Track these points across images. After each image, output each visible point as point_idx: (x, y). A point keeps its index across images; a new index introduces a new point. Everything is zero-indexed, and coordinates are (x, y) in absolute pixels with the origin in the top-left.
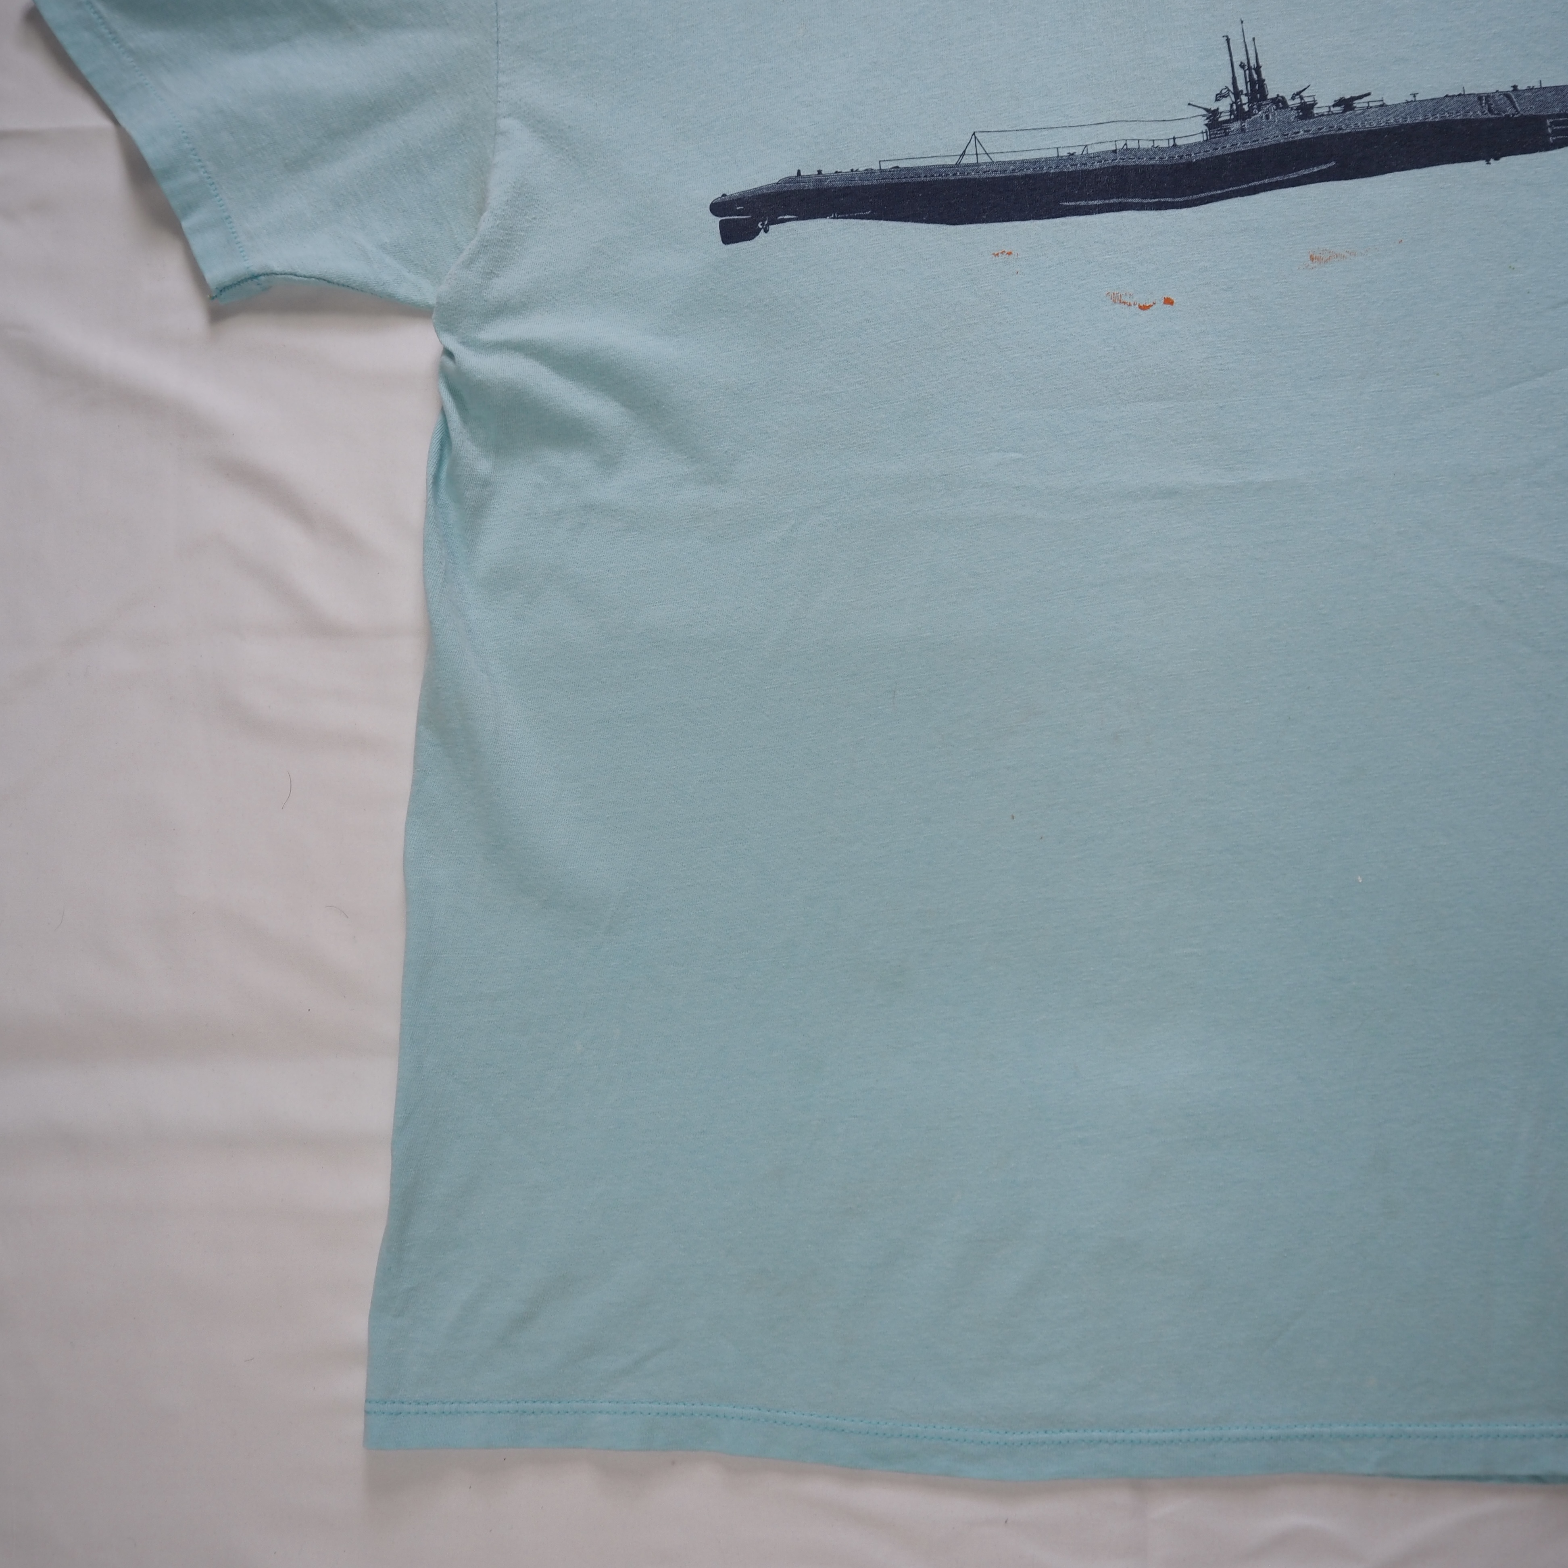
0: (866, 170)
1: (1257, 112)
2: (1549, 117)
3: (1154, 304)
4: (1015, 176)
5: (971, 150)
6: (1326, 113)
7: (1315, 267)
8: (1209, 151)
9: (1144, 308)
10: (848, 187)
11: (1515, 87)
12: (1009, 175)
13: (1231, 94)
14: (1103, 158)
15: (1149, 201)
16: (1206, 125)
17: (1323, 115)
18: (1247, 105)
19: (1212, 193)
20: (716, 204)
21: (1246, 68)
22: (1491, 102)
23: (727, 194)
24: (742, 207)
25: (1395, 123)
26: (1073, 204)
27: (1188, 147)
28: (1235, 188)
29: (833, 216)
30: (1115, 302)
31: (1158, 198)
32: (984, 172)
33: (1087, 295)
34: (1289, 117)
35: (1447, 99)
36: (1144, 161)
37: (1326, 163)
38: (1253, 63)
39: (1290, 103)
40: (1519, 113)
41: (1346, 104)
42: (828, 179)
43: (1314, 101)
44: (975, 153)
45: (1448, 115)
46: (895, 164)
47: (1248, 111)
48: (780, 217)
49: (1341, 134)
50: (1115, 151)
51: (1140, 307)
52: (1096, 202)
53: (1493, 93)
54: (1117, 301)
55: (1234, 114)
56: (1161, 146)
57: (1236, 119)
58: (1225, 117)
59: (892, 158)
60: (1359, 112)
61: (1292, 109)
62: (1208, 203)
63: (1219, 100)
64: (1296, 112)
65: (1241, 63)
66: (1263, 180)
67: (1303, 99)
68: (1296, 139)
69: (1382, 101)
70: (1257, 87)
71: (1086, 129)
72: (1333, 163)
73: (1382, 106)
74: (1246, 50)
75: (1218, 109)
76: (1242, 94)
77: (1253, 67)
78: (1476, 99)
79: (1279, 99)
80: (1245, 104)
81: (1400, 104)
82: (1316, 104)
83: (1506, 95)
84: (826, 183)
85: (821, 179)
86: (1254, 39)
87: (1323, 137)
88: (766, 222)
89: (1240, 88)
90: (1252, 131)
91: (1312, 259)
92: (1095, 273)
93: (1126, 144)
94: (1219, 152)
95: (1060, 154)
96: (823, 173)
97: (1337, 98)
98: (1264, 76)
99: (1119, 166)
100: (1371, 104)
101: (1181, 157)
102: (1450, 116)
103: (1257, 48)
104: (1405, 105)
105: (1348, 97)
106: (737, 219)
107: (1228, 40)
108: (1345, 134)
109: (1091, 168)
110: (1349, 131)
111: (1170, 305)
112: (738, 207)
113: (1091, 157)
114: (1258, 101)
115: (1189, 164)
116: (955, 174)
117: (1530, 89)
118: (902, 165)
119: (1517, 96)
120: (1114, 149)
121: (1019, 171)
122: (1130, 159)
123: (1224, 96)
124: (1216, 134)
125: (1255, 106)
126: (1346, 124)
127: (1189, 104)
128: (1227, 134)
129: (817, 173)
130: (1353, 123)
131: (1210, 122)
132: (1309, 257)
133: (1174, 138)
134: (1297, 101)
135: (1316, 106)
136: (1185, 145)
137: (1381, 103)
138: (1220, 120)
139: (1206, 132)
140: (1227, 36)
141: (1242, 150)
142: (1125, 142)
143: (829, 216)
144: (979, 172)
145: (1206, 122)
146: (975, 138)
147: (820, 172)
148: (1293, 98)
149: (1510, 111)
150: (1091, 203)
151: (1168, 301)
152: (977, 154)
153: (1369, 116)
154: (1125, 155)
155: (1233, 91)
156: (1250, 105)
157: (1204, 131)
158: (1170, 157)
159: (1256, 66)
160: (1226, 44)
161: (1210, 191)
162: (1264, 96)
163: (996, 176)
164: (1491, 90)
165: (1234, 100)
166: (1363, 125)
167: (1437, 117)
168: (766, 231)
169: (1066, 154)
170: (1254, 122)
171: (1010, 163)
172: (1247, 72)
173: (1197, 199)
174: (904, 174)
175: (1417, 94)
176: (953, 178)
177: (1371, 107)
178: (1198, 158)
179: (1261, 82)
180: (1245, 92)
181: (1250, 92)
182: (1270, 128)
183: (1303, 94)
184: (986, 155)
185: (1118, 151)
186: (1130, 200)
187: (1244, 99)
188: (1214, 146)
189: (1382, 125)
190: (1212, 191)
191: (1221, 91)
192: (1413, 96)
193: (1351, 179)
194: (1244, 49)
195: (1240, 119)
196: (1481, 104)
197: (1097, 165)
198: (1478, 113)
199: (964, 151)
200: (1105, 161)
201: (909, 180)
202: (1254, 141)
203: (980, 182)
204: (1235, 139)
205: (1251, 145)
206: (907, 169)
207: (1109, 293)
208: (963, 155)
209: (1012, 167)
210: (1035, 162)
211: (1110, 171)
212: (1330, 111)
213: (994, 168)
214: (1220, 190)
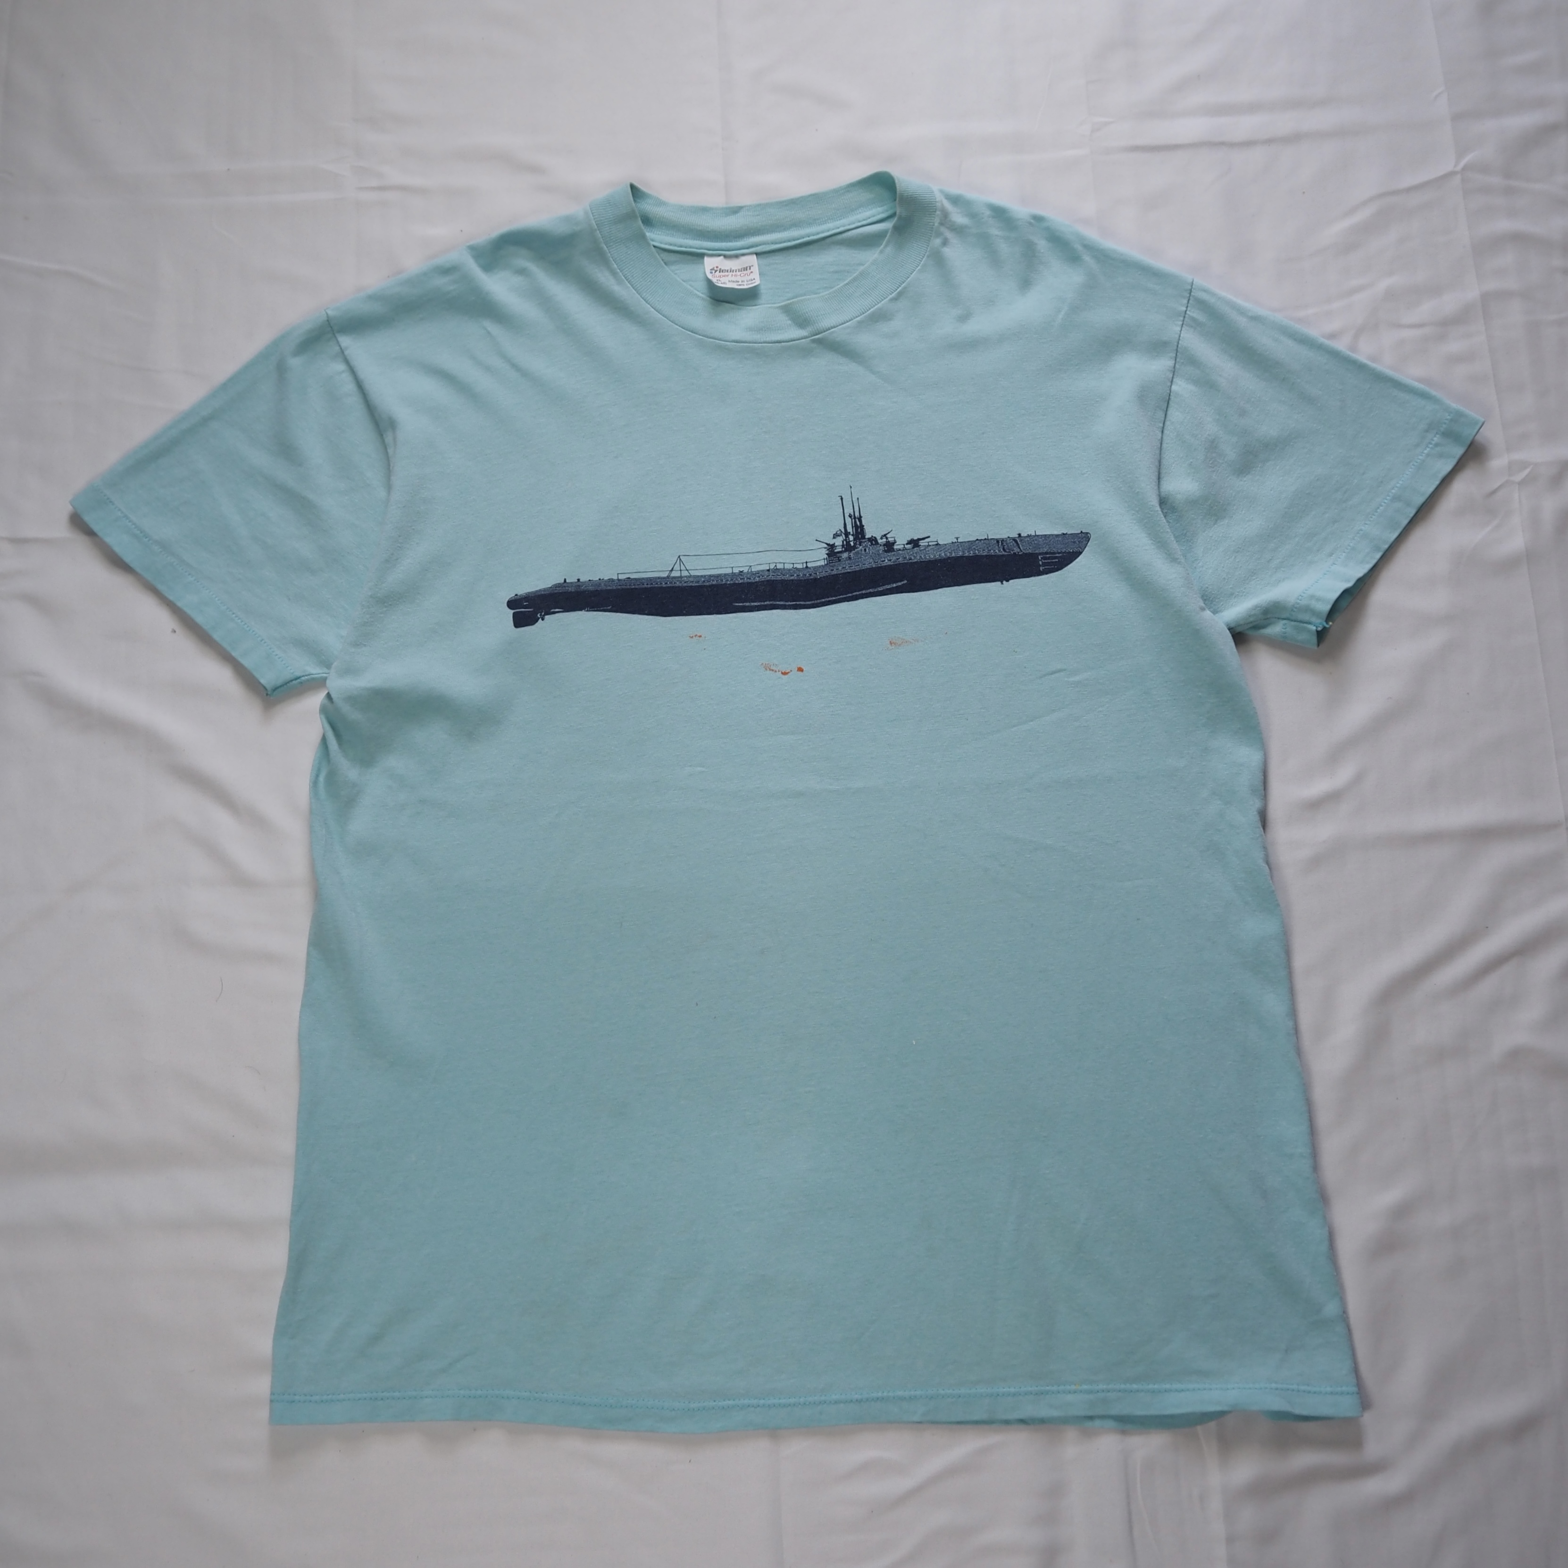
0: (609, 579)
1: (859, 547)
2: (1040, 554)
3: (791, 671)
4: (705, 585)
5: (677, 567)
6: (902, 549)
7: (893, 649)
8: (828, 571)
9: (785, 674)
10: (597, 590)
11: (1019, 535)
12: (701, 584)
13: (842, 534)
15: (789, 603)
17: (900, 550)
18: (853, 542)
19: (829, 599)
20: (511, 601)
21: (853, 517)
22: (1005, 544)
23: (518, 595)
24: (528, 603)
25: (944, 556)
26: (742, 604)
27: (815, 568)
28: (843, 596)
29: (586, 610)
30: (766, 670)
31: (794, 602)
32: (685, 582)
33: (749, 664)
34: (878, 551)
35: (977, 542)
36: (787, 577)
37: (901, 581)
38: (857, 514)
39: (880, 541)
40: (1022, 551)
41: (914, 543)
42: (583, 585)
43: (895, 540)
44: (679, 569)
45: (977, 552)
46: (627, 576)
47: (853, 546)
48: (553, 610)
49: (911, 563)
50: (768, 570)
51: (782, 673)
52: (756, 604)
53: (1006, 538)
54: (767, 668)
55: (844, 548)
56: (798, 567)
57: (846, 551)
58: (839, 549)
59: (624, 572)
60: (923, 548)
61: (881, 545)
62: (825, 606)
63: (835, 538)
64: (883, 547)
65: (850, 514)
66: (861, 591)
67: (888, 539)
68: (883, 565)
69: (937, 541)
70: (859, 530)
71: (751, 555)
72: (905, 582)
73: (937, 545)
75: (834, 544)
76: (850, 534)
77: (857, 517)
78: (995, 542)
79: (873, 539)
80: (851, 541)
81: (948, 544)
82: (896, 542)
83: (1014, 540)
84: (582, 588)
85: (579, 585)
86: (858, 499)
87: (899, 564)
88: (543, 614)
89: (849, 531)
90: (855, 559)
91: (891, 643)
92: (754, 650)
93: (776, 566)
94: (835, 572)
95: (734, 572)
96: (580, 581)
97: (909, 539)
98: (863, 523)
99: (771, 580)
100: (930, 544)
101: (810, 575)
102: (979, 553)
103: (860, 505)
104: (951, 544)
105: (915, 538)
106: (524, 611)
107: (842, 499)
108: (914, 562)
109: (754, 581)
110: (916, 561)
111: (800, 672)
112: (525, 603)
113: (754, 574)
114: (860, 539)
115: (815, 579)
116: (666, 583)
117: (1029, 536)
118: (633, 576)
119: (1021, 541)
120: (768, 568)
121: (708, 582)
122: (778, 575)
123: (839, 536)
124: (833, 560)
125: (858, 543)
126: (914, 556)
127: (816, 540)
129: (576, 581)
130: (917, 556)
131: (829, 553)
132: (889, 642)
133: (806, 562)
134: (884, 540)
135: (896, 544)
136: (812, 567)
137: (936, 543)
138: (836, 551)
139: (827, 559)
140: (841, 497)
141: (849, 571)
142: (775, 564)
143: (584, 610)
144: (682, 582)
145: (827, 552)
146: (680, 559)
147: (578, 580)
148: (881, 538)
149: (1016, 550)
150: (752, 604)
151: (800, 670)
153: (928, 551)
154: (775, 573)
155: (844, 532)
156: (855, 542)
157: (825, 558)
158: (804, 575)
159: (859, 517)
160: (840, 502)
161: (828, 597)
162: (863, 537)
163: (693, 585)
164: (1004, 536)
165: (844, 538)
166: (925, 557)
167: (971, 553)
168: (544, 619)
169: (737, 572)
170: (857, 553)
171: (702, 576)
172: (853, 520)
173: (820, 603)
174: (634, 583)
175: (959, 537)
176: (664, 586)
177: (930, 546)
178: (820, 576)
179: (862, 526)
180: (852, 533)
181: (854, 533)
182: (867, 557)
183: (888, 536)
184: (686, 571)
185: (770, 570)
186: (778, 603)
187: (851, 538)
188: (832, 568)
189: (937, 557)
191: (837, 532)
192: (956, 539)
193: (915, 592)
194: (852, 505)
195: (848, 551)
196: (999, 545)
197: (757, 579)
198: (997, 551)
199: (673, 568)
200: (762, 576)
201: (637, 587)
202: (857, 566)
203: (682, 589)
204: (845, 564)
205: (855, 568)
206: (635, 579)
207: (762, 664)
208: (672, 570)
209: (703, 579)
210: (718, 576)
211: (765, 583)
212: (904, 547)
213: (691, 579)
214: (834, 597)
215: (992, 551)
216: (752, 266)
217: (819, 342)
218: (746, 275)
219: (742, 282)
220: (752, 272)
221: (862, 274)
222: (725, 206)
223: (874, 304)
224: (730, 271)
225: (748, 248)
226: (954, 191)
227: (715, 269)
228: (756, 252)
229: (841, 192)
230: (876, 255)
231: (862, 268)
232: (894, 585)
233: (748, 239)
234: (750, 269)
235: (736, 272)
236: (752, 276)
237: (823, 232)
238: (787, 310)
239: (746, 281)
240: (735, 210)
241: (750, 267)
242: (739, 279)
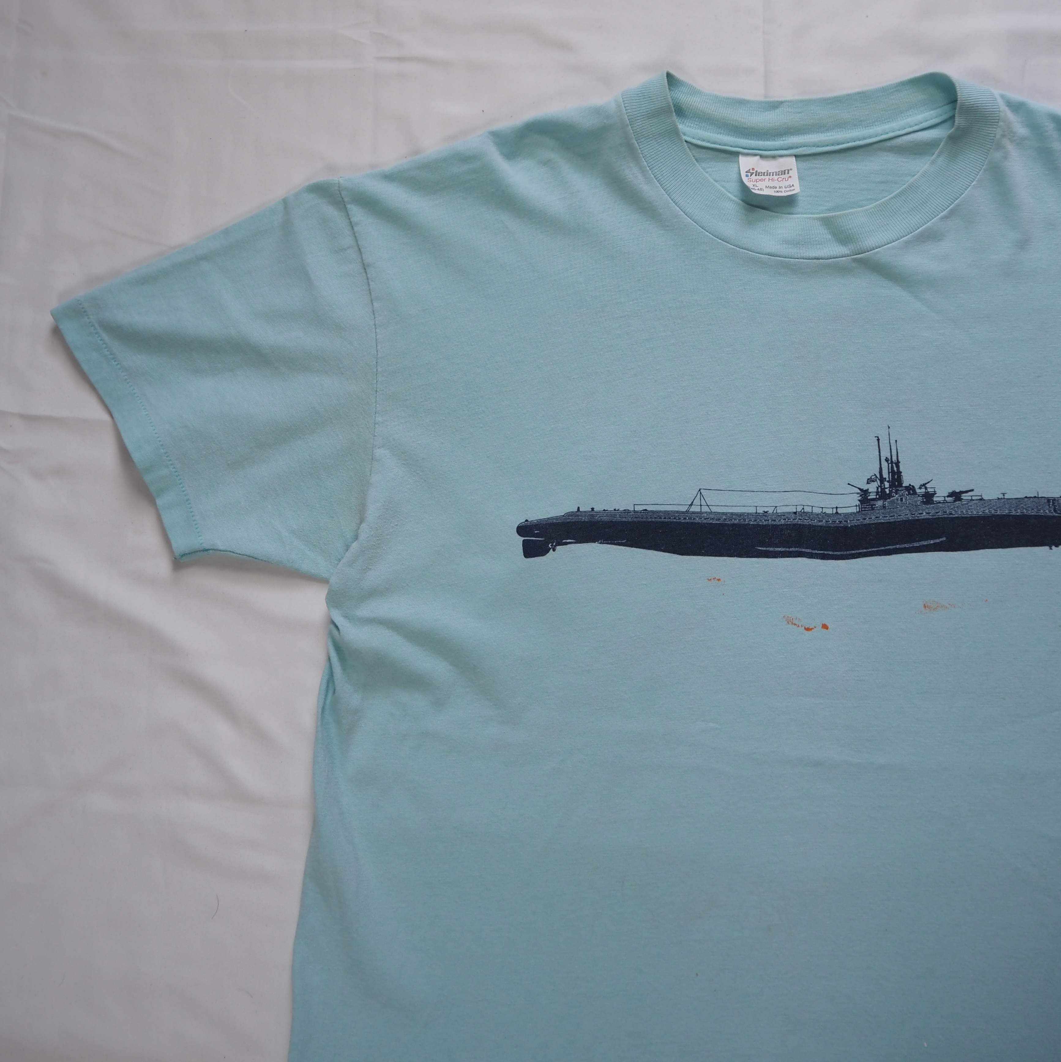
0: (624, 510)
1: (895, 495)
3: (815, 627)
4: (726, 524)
5: (697, 502)
6: (942, 502)
7: (927, 613)
8: (860, 520)
9: (808, 629)
10: (611, 522)
12: (721, 522)
13: (878, 480)
14: (787, 518)
15: (817, 552)
16: (859, 500)
17: (940, 503)
18: (888, 489)
19: (860, 551)
20: (521, 527)
21: (890, 462)
22: (1056, 504)
23: (529, 520)
24: (539, 532)
25: (989, 513)
26: (765, 549)
27: (846, 515)
28: (875, 549)
29: (600, 542)
30: (789, 623)
31: (823, 551)
32: (705, 519)
33: (770, 616)
34: (916, 502)
35: (1026, 499)
36: (815, 522)
37: (939, 538)
38: (894, 459)
39: (918, 491)
41: (956, 495)
42: (598, 515)
43: (935, 491)
44: (699, 504)
45: (1025, 511)
46: (645, 507)
47: (888, 494)
48: (564, 541)
49: (951, 518)
50: (795, 513)
51: (805, 629)
52: (779, 549)
53: (1058, 498)
54: (790, 622)
55: (879, 495)
56: (827, 513)
57: (880, 499)
58: (872, 496)
59: (642, 503)
60: (965, 502)
61: (919, 496)
62: (856, 558)
63: (869, 483)
64: (921, 498)
65: (887, 458)
66: (895, 545)
67: (927, 490)
68: (920, 518)
69: (981, 496)
70: (896, 477)
71: (777, 494)
72: (944, 539)
73: (981, 499)
74: (891, 449)
75: (868, 489)
76: (886, 481)
77: (894, 462)
78: (1046, 501)
79: (911, 488)
80: (887, 488)
81: (993, 500)
82: (936, 494)
84: (597, 518)
85: (592, 515)
86: (896, 441)
87: (939, 518)
88: (554, 544)
89: (884, 477)
90: (890, 509)
91: (925, 606)
92: (776, 601)
93: (803, 509)
94: (867, 521)
95: (758, 512)
96: (595, 510)
97: (951, 491)
98: (901, 469)
99: (798, 524)
100: (974, 498)
101: (840, 522)
102: (1027, 512)
103: (898, 448)
104: (996, 501)
105: (958, 491)
106: (535, 540)
107: (878, 440)
108: (954, 517)
109: (779, 524)
110: (957, 516)
111: (825, 630)
112: (536, 531)
113: (779, 516)
114: (896, 487)
115: (846, 528)
116: (685, 519)
118: (650, 508)
120: (795, 511)
121: (729, 521)
122: (805, 520)
123: (873, 481)
124: (866, 508)
125: (894, 491)
126: (955, 511)
127: (849, 484)
128: (873, 509)
129: (591, 510)
130: (959, 511)
131: (862, 499)
132: (923, 605)
133: (837, 508)
134: (924, 490)
135: (935, 496)
136: (843, 513)
137: (980, 497)
138: (869, 498)
139: (859, 506)
140: (878, 437)
141: (883, 521)
142: (802, 507)
143: (598, 541)
144: (701, 519)
145: (860, 498)
146: (701, 493)
147: (593, 509)
148: (920, 488)
150: (776, 549)
151: (825, 627)
152: (701, 505)
153: (971, 506)
154: (802, 516)
155: (879, 478)
156: (890, 489)
157: (858, 505)
158: (833, 521)
159: (896, 461)
160: (877, 443)
161: (859, 550)
162: (900, 484)
163: (713, 522)
164: (1056, 495)
165: (879, 484)
166: (967, 512)
167: (1018, 512)
168: (554, 550)
169: (762, 512)
170: (893, 502)
171: (723, 513)
172: (890, 465)
173: (850, 555)
174: (651, 515)
175: (1006, 494)
176: (683, 521)
177: (973, 500)
178: (851, 525)
179: (899, 473)
180: (887, 479)
181: (891, 480)
182: (903, 508)
183: (928, 486)
184: (707, 506)
185: (797, 513)
186: (803, 550)
187: (887, 485)
188: (864, 517)
189: (980, 514)
190: (860, 550)
191: (871, 477)
192: (1003, 495)
193: (956, 551)
194: (889, 448)
195: (883, 499)
196: (1049, 505)
197: (783, 522)
198: (1047, 511)
199: (692, 502)
200: (788, 519)
201: (654, 520)
202: (891, 516)
203: (702, 526)
204: (878, 513)
205: (889, 519)
206: (652, 511)
207: (784, 616)
208: (691, 505)
209: (724, 517)
210: (740, 515)
211: (791, 526)
212: (945, 500)
213: (712, 516)
214: (865, 549)
215: (1042, 511)
216: (791, 169)
217: (861, 262)
218: (784, 179)
219: (780, 187)
220: (790, 177)
221: (910, 187)
222: (762, 99)
223: (923, 222)
224: (767, 175)
225: (786, 149)
226: (1016, 97)
227: (751, 171)
228: (796, 154)
229: (890, 91)
230: (926, 166)
231: (912, 180)
232: (932, 542)
233: (787, 139)
234: (788, 173)
235: (773, 175)
236: (790, 182)
237: (870, 137)
238: (827, 222)
239: (784, 187)
240: (774, 106)
241: (788, 170)
242: (776, 184)
